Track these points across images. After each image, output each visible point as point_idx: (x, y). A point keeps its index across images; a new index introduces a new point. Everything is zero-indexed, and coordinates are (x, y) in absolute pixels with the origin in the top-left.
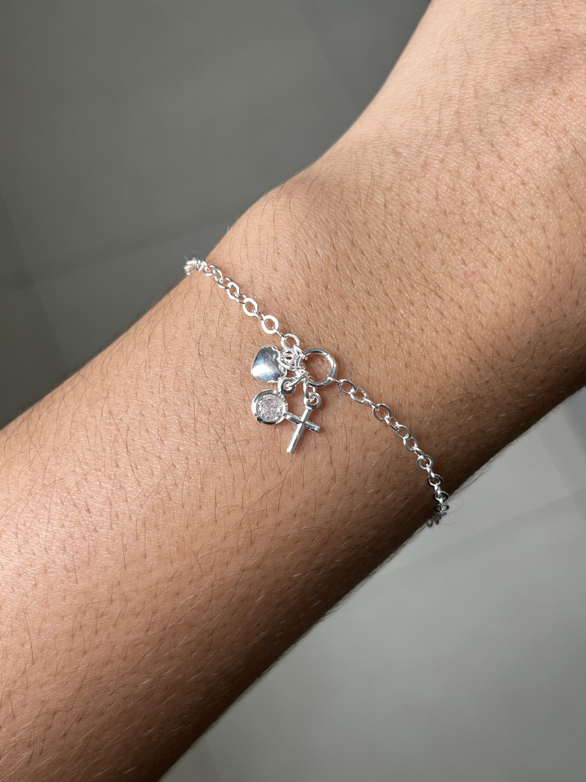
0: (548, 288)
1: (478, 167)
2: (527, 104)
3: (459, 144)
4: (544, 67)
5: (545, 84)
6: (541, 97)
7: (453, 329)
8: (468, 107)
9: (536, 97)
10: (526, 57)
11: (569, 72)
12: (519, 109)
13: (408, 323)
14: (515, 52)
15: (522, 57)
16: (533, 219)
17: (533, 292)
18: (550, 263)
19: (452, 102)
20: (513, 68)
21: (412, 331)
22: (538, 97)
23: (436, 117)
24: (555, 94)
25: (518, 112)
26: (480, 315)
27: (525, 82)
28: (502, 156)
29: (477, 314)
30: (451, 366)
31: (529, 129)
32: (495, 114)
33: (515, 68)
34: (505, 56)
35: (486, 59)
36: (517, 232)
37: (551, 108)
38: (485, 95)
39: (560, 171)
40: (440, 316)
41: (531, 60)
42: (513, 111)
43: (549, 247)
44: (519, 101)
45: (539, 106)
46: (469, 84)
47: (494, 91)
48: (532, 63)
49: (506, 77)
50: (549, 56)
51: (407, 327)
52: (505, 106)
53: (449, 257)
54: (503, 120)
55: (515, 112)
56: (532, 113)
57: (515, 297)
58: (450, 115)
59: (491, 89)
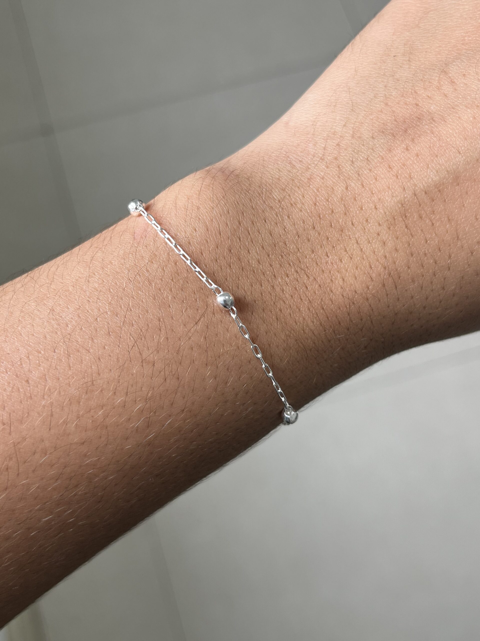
0: (380, 285)
1: (347, 188)
2: (387, 152)
3: (336, 168)
4: (403, 129)
5: (402, 141)
6: (397, 149)
7: (312, 300)
8: (347, 143)
9: (394, 148)
10: (393, 118)
11: (419, 137)
12: (381, 154)
13: (283, 289)
14: (386, 112)
15: (390, 117)
16: (378, 234)
17: (370, 286)
18: (385, 268)
19: (336, 136)
20: (382, 123)
21: (285, 295)
22: (396, 148)
23: (323, 144)
24: (407, 149)
25: (380, 155)
26: (332, 294)
27: (389, 136)
28: (364, 185)
29: (330, 292)
30: (307, 326)
31: (386, 170)
32: (364, 153)
33: (384, 124)
34: (378, 113)
35: (365, 111)
36: (366, 241)
37: (403, 159)
38: (360, 137)
39: (402, 205)
40: (305, 289)
41: (395, 121)
42: (376, 154)
43: (385, 257)
44: (382, 148)
45: (395, 155)
46: (350, 126)
47: (366, 136)
48: (396, 123)
49: (376, 129)
50: (408, 122)
51: (282, 291)
52: (373, 149)
53: (318, 249)
54: (369, 159)
55: (378, 155)
56: (390, 159)
57: (357, 287)
58: (333, 145)
59: (365, 134)
